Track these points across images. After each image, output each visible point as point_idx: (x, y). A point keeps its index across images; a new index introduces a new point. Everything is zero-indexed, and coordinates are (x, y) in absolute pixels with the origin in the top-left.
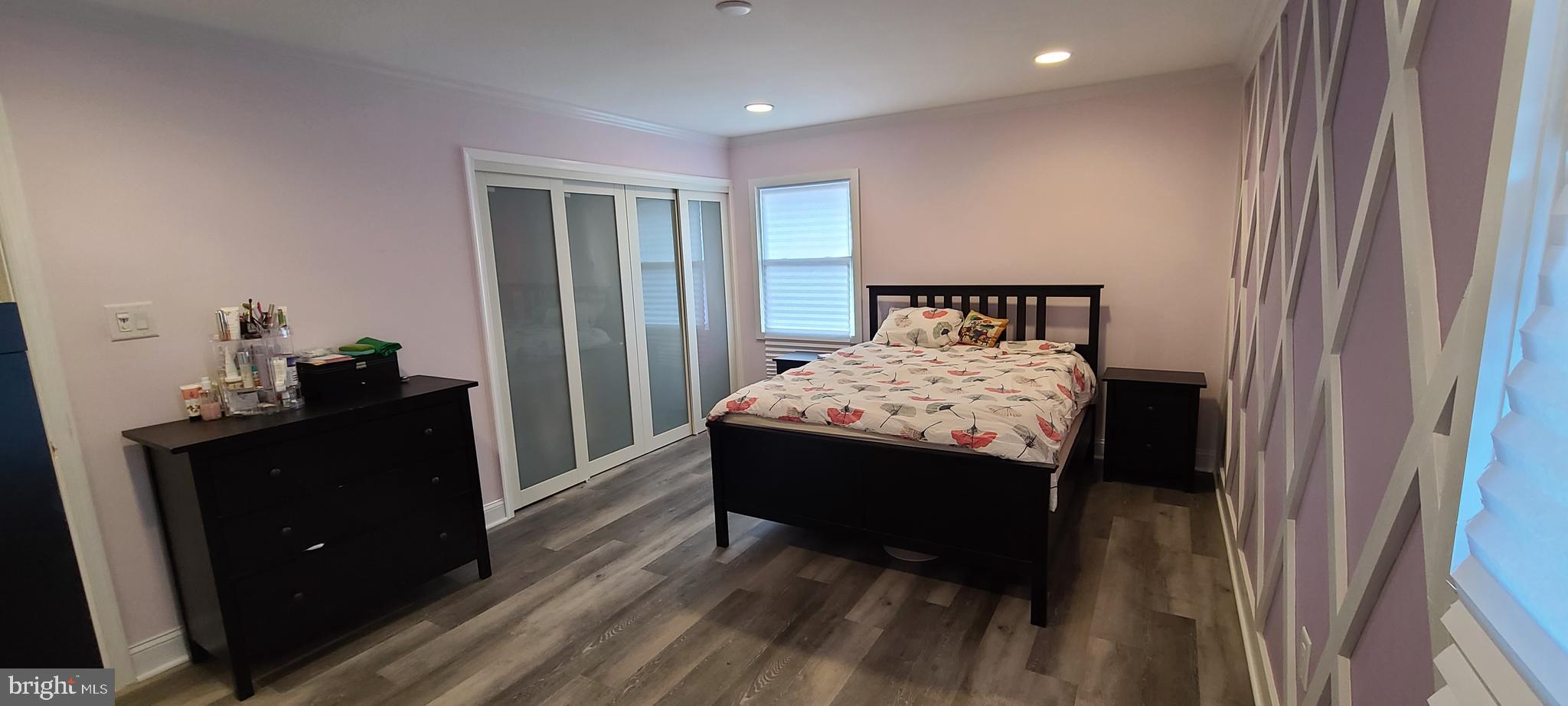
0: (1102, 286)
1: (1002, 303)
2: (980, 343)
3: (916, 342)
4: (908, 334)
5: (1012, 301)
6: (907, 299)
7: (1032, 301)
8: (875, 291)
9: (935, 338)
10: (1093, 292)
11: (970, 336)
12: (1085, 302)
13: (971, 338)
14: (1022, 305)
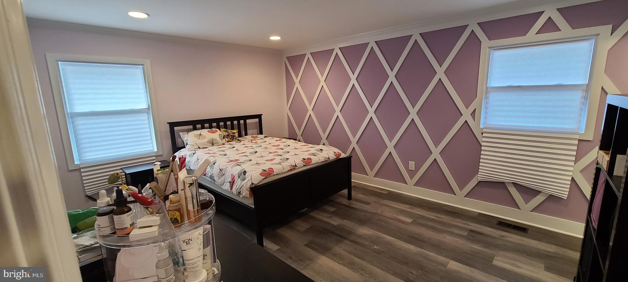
0: (262, 115)
1: (232, 123)
2: (234, 140)
3: (213, 145)
4: (208, 142)
5: (235, 122)
6: (191, 127)
7: (242, 122)
8: (172, 125)
9: (222, 141)
10: (259, 117)
11: (230, 138)
12: (257, 120)
13: (231, 138)
14: (239, 123)
